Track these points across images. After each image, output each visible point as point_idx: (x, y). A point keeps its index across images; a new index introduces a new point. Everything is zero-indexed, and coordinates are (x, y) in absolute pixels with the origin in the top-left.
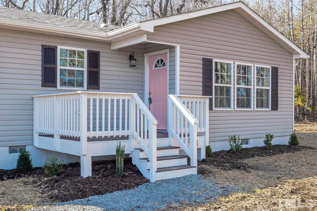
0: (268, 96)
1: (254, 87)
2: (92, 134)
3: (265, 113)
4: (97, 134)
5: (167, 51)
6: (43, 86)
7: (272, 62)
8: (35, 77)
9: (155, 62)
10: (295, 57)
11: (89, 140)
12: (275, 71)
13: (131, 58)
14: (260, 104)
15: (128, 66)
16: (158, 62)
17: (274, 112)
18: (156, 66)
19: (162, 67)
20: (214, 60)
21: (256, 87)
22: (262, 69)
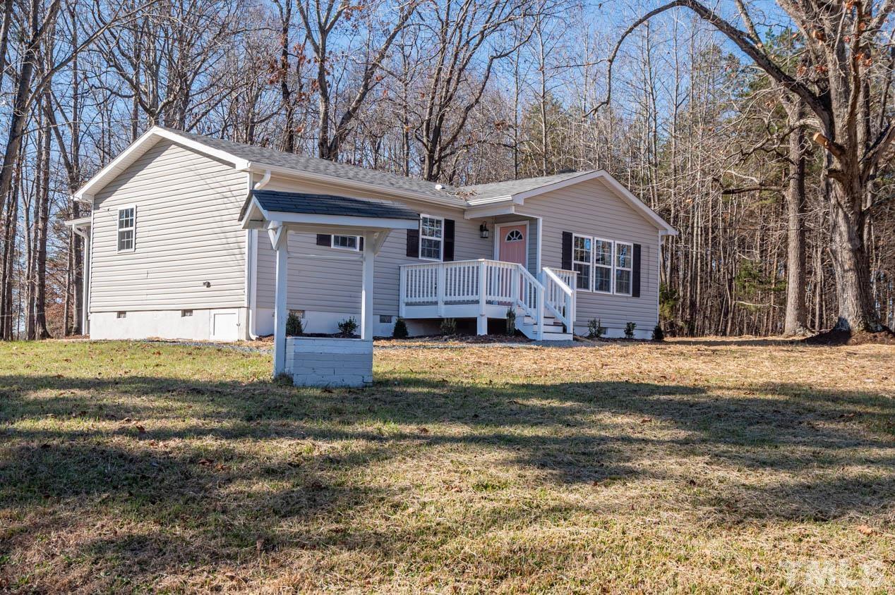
0: (628, 280)
1: (614, 268)
2: (449, 298)
3: (625, 300)
4: (453, 298)
5: (527, 222)
6: (407, 255)
7: (634, 239)
8: (400, 246)
9: (509, 234)
10: (661, 233)
11: (446, 303)
12: (637, 248)
13: (482, 229)
14: (621, 288)
15: (478, 237)
16: (512, 234)
17: (635, 299)
18: (509, 239)
19: (518, 240)
20: (574, 235)
21: (616, 268)
22: (624, 246)
